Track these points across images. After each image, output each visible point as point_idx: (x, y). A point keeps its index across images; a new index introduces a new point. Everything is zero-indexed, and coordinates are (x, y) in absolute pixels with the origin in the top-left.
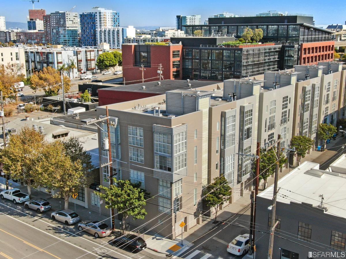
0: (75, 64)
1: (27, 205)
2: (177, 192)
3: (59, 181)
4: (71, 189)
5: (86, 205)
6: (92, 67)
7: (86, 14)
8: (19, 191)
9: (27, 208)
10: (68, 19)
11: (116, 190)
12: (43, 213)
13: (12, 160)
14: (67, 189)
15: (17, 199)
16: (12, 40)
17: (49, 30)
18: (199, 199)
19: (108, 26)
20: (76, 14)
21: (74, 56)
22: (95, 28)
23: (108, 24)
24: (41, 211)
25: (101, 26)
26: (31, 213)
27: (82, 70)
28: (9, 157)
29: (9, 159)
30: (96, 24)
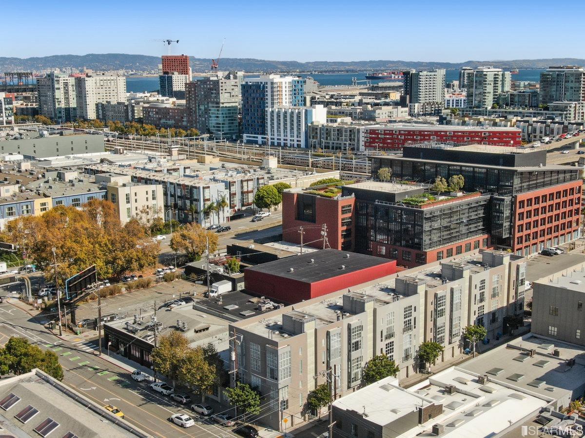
0: (226, 200)
1: (172, 397)
2: (284, 395)
3: (198, 381)
4: (207, 387)
5: (219, 399)
6: (250, 201)
7: (250, 84)
8: (166, 384)
9: (172, 399)
10: (224, 90)
11: (238, 391)
12: (185, 404)
13: (163, 360)
14: (204, 387)
15: (164, 391)
16: (136, 117)
17: (194, 106)
18: (305, 401)
19: (284, 104)
20: (236, 82)
21: (226, 189)
22: (264, 107)
23: (284, 101)
24: (184, 403)
25: (273, 104)
26: (176, 404)
27: (236, 206)
28: (160, 357)
29: (160, 359)
30: (266, 101)
